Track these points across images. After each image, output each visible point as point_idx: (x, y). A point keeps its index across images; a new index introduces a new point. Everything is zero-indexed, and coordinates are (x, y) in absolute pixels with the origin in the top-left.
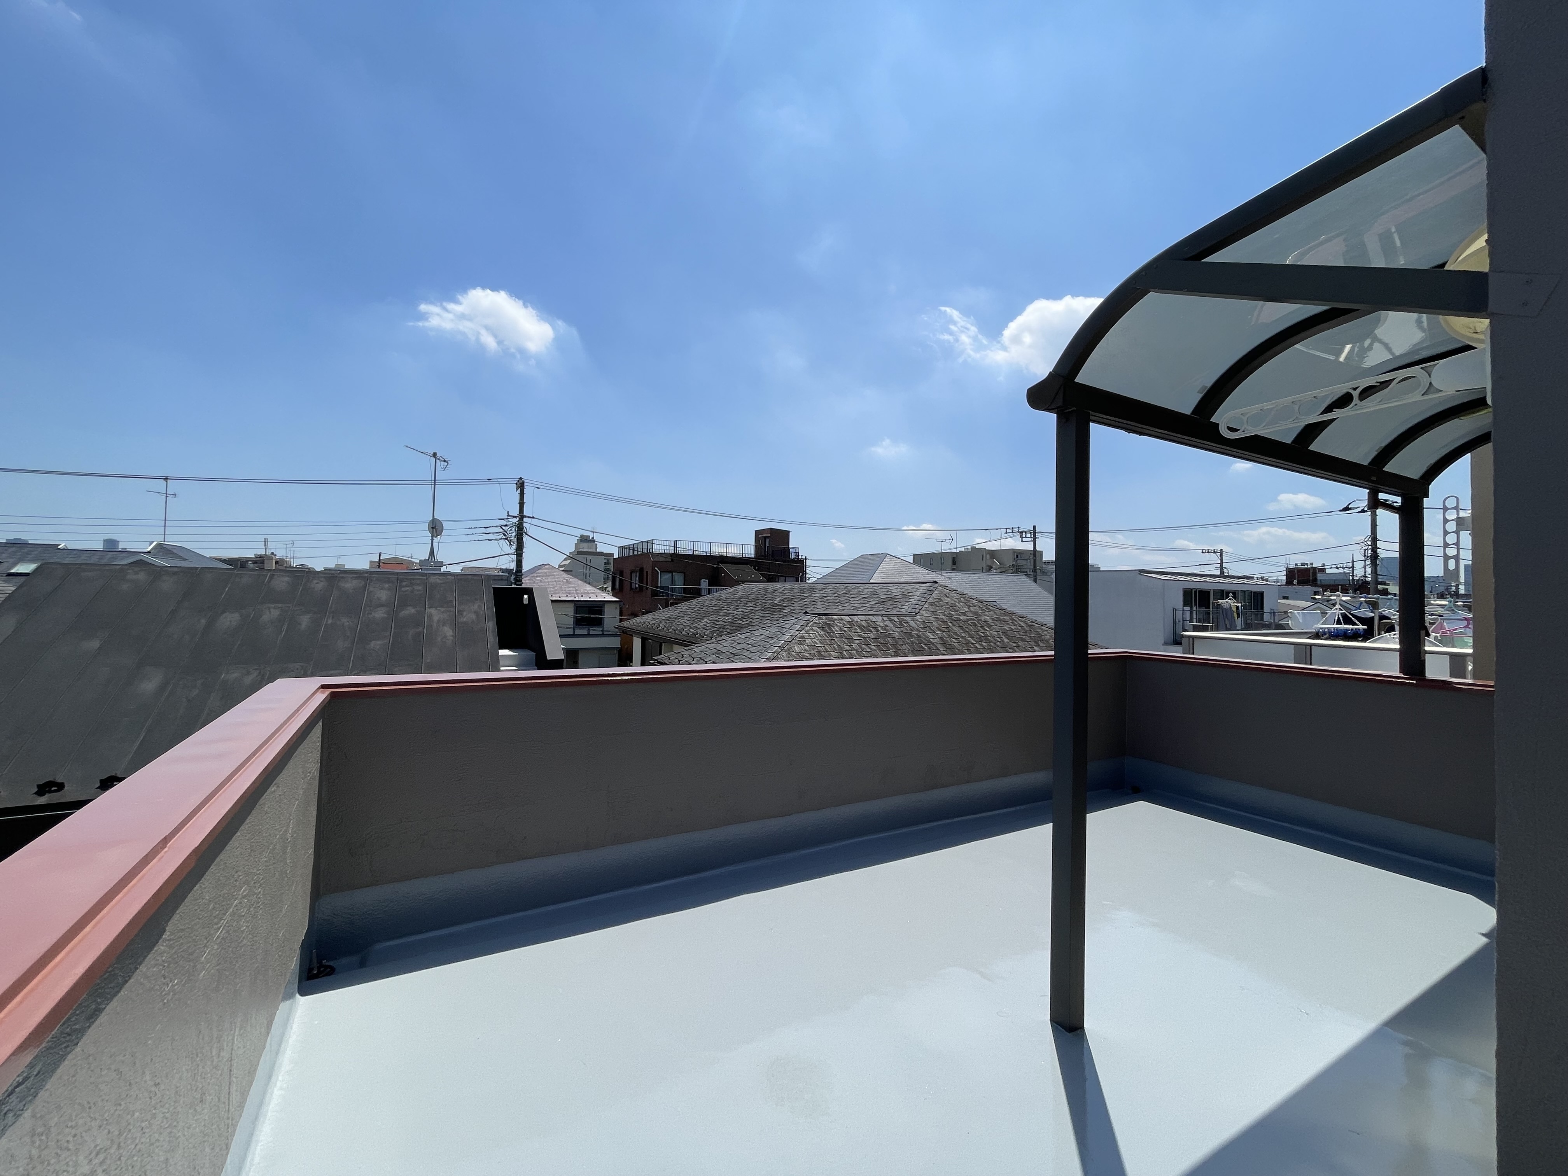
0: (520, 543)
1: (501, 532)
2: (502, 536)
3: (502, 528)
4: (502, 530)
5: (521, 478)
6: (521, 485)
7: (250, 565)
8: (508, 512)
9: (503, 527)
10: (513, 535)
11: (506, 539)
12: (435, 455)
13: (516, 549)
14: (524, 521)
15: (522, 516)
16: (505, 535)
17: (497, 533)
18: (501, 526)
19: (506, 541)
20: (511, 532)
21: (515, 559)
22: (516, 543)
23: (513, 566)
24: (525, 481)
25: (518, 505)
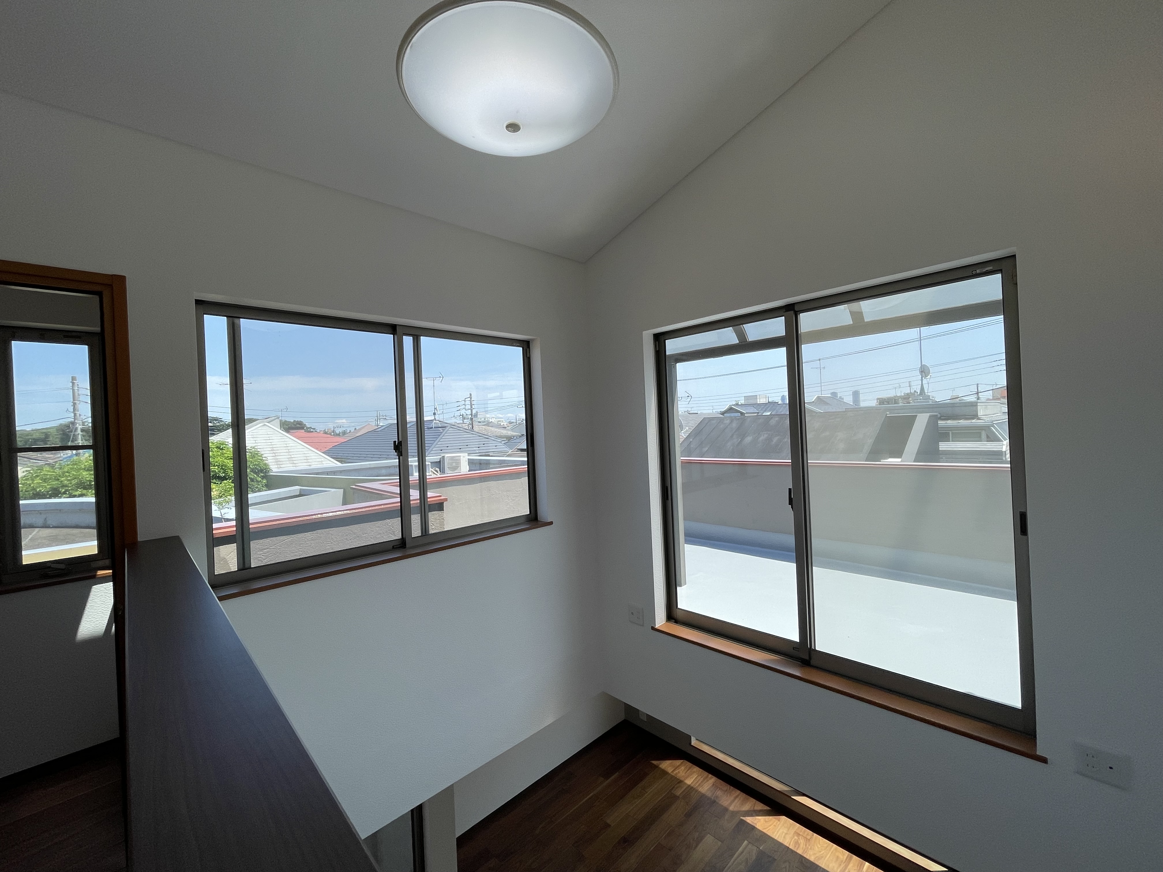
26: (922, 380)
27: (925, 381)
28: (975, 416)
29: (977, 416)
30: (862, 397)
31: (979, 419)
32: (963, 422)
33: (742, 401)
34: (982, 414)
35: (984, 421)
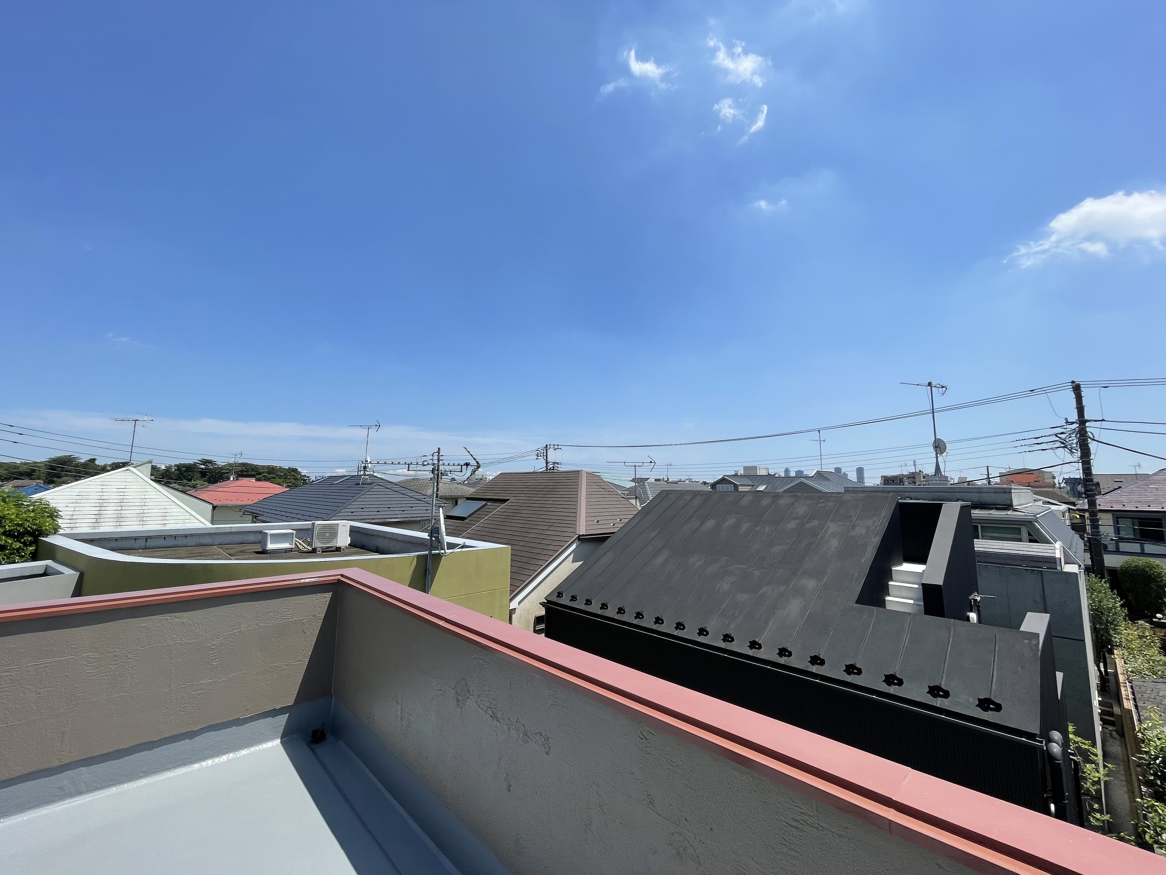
0: (1085, 449)
1: (1057, 441)
2: (1058, 444)
3: (1057, 436)
4: (1057, 439)
5: (1073, 382)
6: (1077, 389)
7: (905, 479)
8: (1066, 419)
9: (1059, 436)
10: (1075, 441)
11: (1065, 447)
12: (930, 384)
13: (1081, 457)
14: (1087, 426)
15: (1082, 421)
16: (1062, 443)
17: (1051, 442)
18: (1055, 435)
19: (1066, 449)
20: (1070, 439)
21: (1081, 468)
22: (1079, 450)
23: (1078, 474)
24: (1081, 383)
25: (1076, 410)
26: (937, 457)
27: (940, 459)
28: (1009, 506)
29: (1013, 507)
30: (866, 474)
31: (1015, 510)
32: (995, 514)
33: (741, 472)
34: (1016, 504)
35: (1024, 514)
